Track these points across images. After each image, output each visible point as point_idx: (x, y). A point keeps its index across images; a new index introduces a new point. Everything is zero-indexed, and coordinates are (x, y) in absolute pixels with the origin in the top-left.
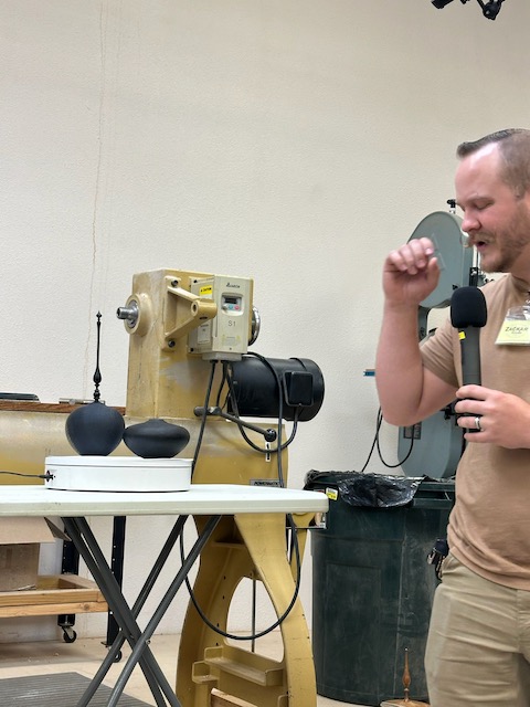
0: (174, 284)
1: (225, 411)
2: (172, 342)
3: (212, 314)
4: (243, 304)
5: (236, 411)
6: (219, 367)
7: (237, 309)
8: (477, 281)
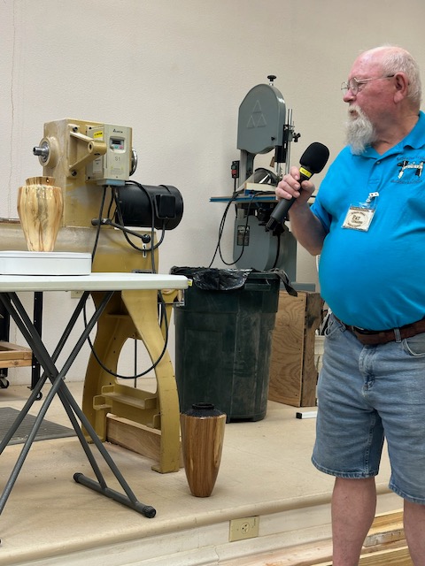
0: (75, 130)
1: (113, 222)
2: (74, 172)
3: (104, 152)
4: (125, 144)
5: (122, 222)
6: (109, 190)
7: (121, 148)
8: (288, 135)
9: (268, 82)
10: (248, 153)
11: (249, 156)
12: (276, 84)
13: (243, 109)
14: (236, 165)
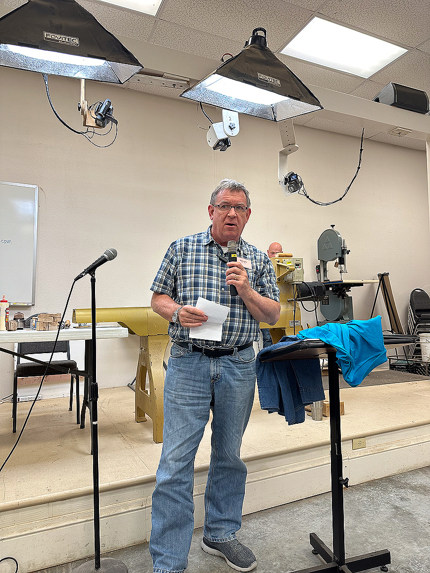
8: (344, 251)
9: (331, 228)
10: (324, 261)
11: (324, 263)
12: (335, 229)
13: (320, 242)
14: (318, 268)
